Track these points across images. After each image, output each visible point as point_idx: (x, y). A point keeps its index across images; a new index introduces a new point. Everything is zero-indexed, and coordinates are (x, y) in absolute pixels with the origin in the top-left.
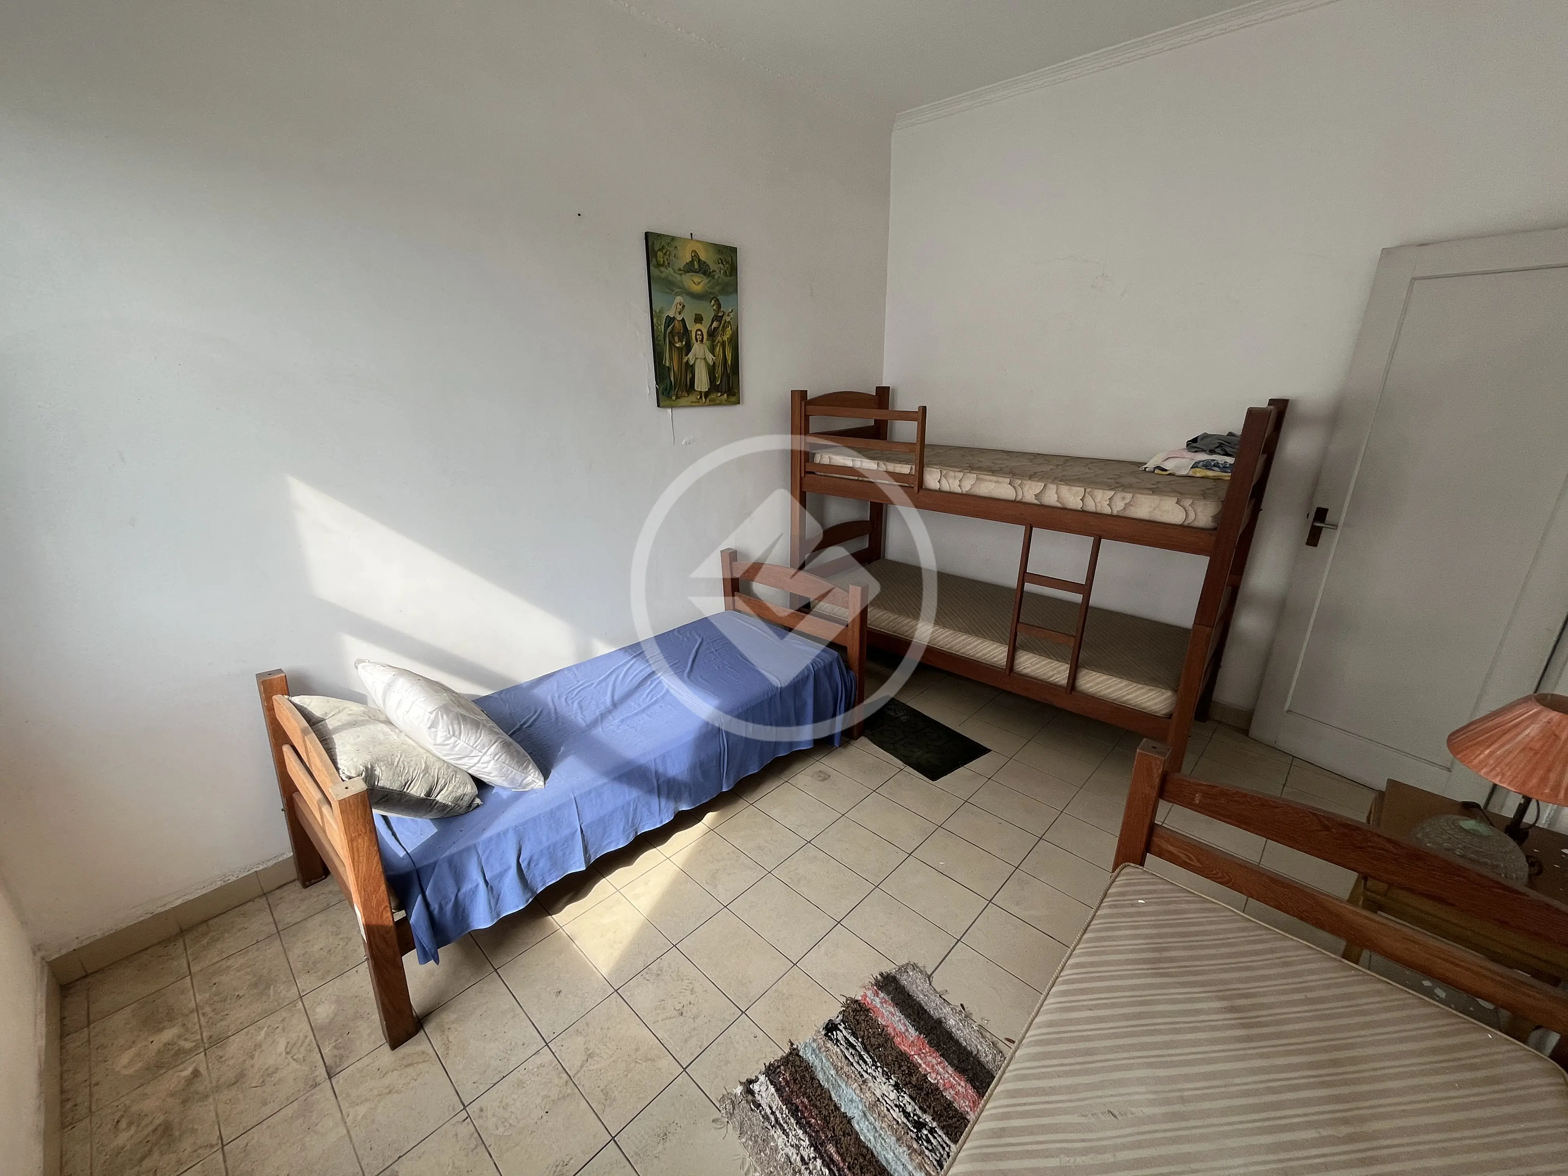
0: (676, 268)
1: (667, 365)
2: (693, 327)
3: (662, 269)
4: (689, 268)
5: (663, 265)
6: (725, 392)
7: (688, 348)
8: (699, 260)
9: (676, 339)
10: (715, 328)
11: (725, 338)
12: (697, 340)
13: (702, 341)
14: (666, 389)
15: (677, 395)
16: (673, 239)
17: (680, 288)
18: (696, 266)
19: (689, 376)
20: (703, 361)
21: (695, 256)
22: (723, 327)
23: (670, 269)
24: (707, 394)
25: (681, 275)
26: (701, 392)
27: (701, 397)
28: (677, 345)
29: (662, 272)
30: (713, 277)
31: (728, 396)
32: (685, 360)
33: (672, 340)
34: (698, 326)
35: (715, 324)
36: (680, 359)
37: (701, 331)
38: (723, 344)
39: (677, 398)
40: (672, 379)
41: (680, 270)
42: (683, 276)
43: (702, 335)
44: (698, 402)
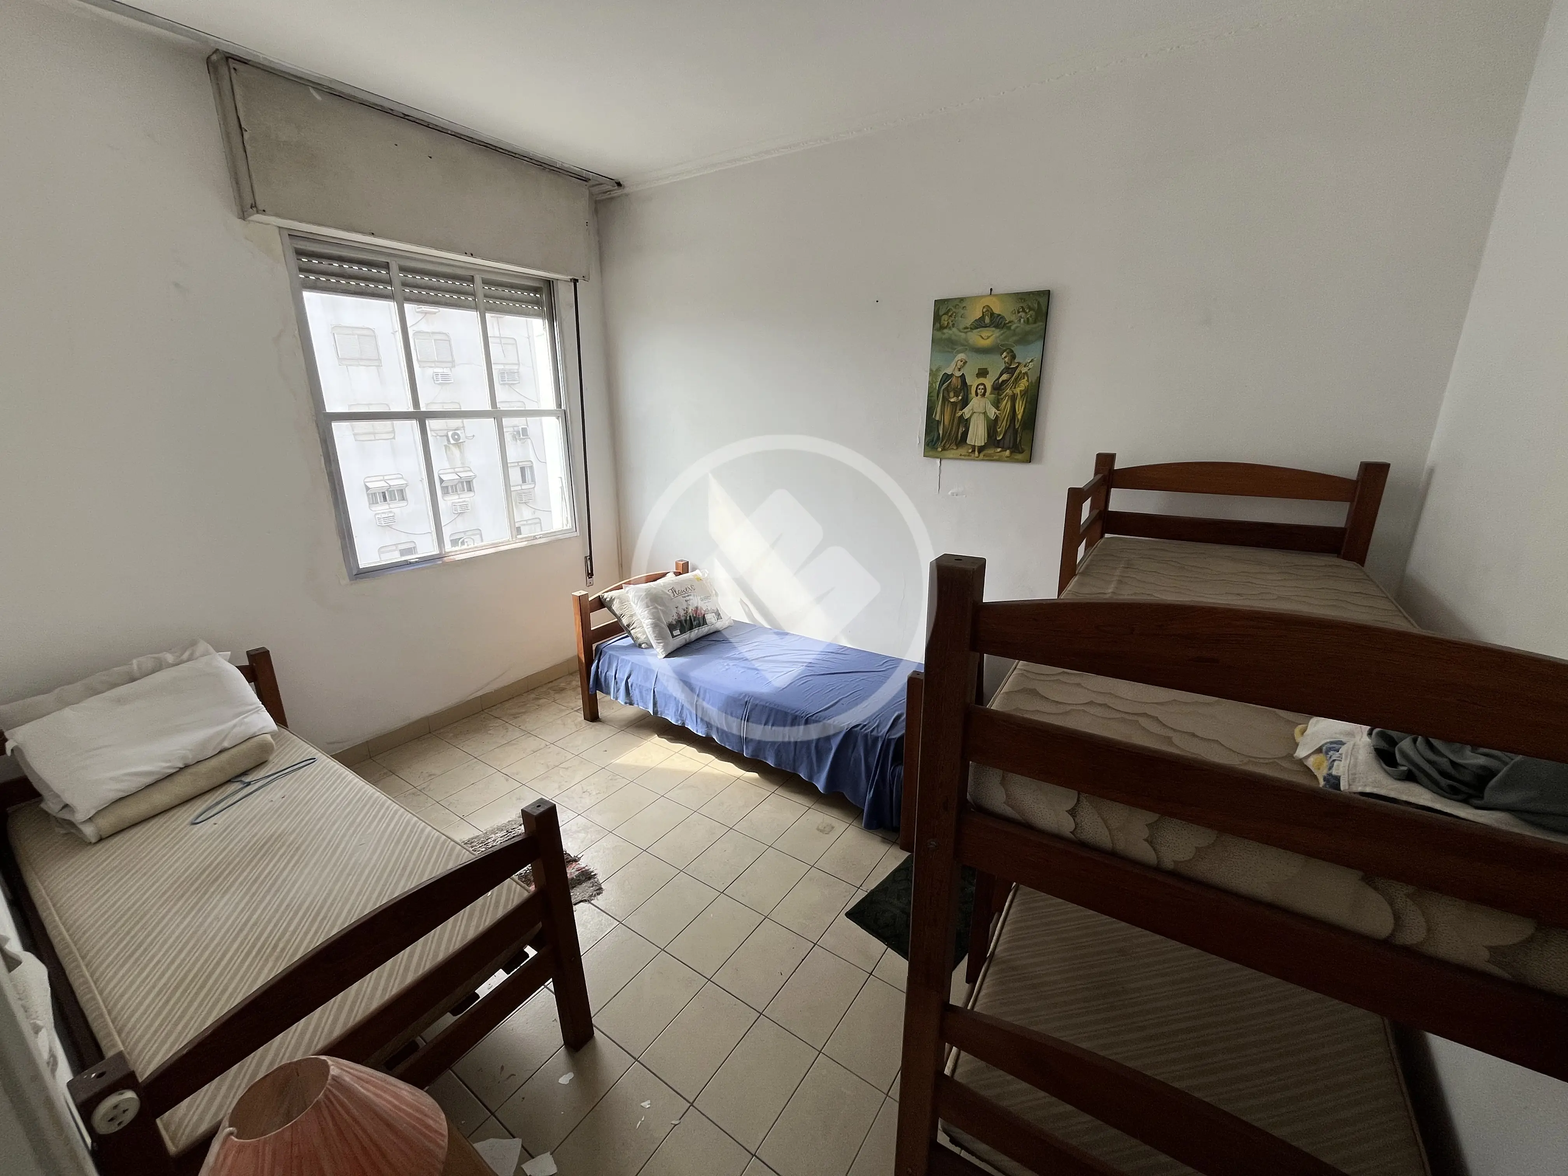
0: (961, 327)
1: (937, 418)
2: (973, 382)
3: (945, 331)
4: (979, 324)
5: (946, 328)
6: (1008, 448)
7: (965, 402)
8: (992, 314)
9: (952, 394)
10: (1003, 381)
11: (1018, 391)
12: (977, 395)
13: (984, 395)
14: (933, 441)
15: (944, 446)
16: (962, 300)
17: (963, 345)
18: (987, 320)
19: (962, 429)
20: (982, 416)
21: (988, 311)
22: (1016, 379)
23: (954, 329)
24: (981, 449)
25: (966, 333)
26: (974, 447)
27: (973, 451)
28: (952, 400)
29: (944, 334)
30: (1009, 328)
31: (1011, 453)
32: (960, 414)
33: (946, 395)
34: (981, 380)
35: (1005, 377)
36: (953, 413)
37: (985, 386)
38: (1013, 398)
39: (944, 449)
40: (941, 432)
41: (966, 328)
42: (969, 333)
43: (985, 389)
44: (969, 456)
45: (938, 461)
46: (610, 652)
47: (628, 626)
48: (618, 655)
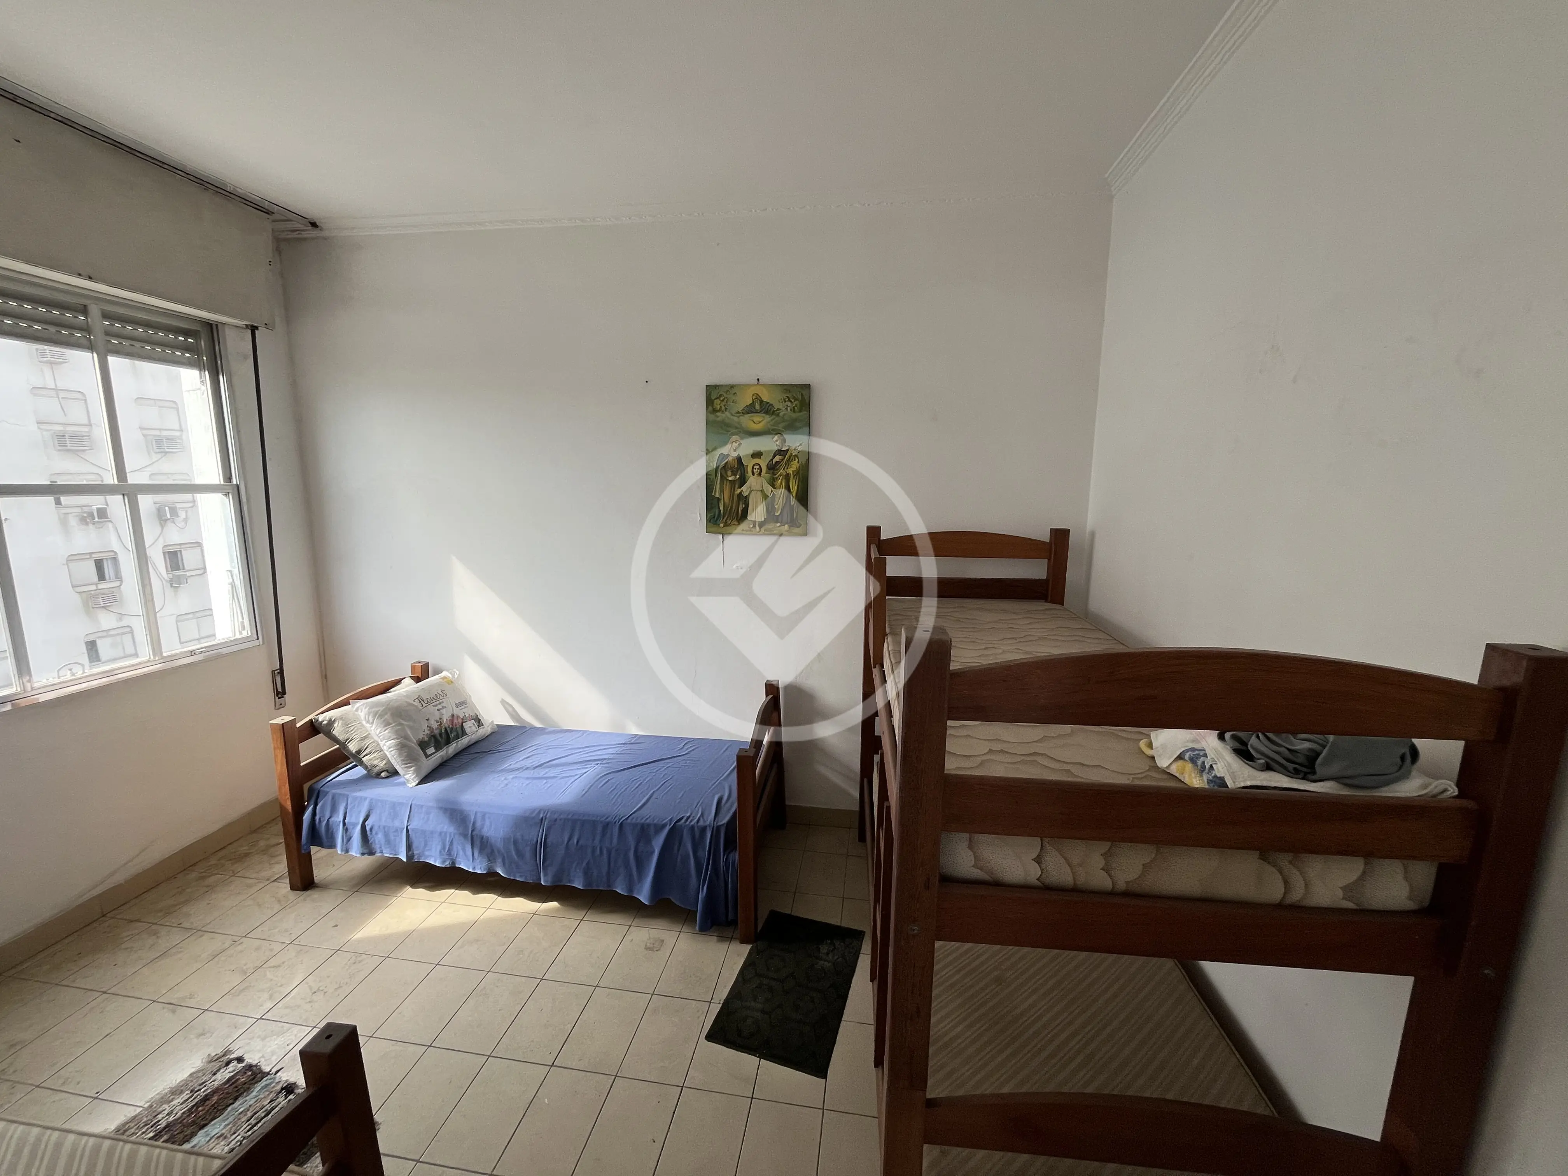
0: (734, 412)
1: (717, 495)
2: (749, 463)
3: (718, 414)
4: (750, 410)
5: (719, 411)
6: (787, 523)
7: (743, 481)
8: (761, 402)
9: (729, 473)
10: (776, 462)
11: (790, 471)
12: (753, 474)
13: (760, 474)
14: (714, 517)
15: (726, 522)
16: (732, 387)
17: (737, 428)
18: (757, 407)
19: (741, 506)
20: (760, 494)
21: (757, 398)
22: (788, 460)
23: (727, 413)
24: (761, 524)
25: (738, 417)
26: (755, 522)
27: (754, 526)
28: (730, 479)
29: (718, 417)
30: (778, 415)
31: (790, 527)
32: (739, 491)
33: (724, 474)
34: (757, 461)
35: (777, 458)
36: (733, 490)
37: (759, 465)
38: (787, 478)
39: (726, 525)
40: (722, 509)
41: (738, 412)
42: (741, 417)
43: (760, 468)
44: (751, 531)
45: (721, 536)
46: (334, 791)
47: (359, 752)
48: (346, 793)
